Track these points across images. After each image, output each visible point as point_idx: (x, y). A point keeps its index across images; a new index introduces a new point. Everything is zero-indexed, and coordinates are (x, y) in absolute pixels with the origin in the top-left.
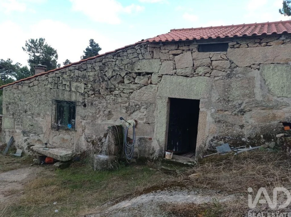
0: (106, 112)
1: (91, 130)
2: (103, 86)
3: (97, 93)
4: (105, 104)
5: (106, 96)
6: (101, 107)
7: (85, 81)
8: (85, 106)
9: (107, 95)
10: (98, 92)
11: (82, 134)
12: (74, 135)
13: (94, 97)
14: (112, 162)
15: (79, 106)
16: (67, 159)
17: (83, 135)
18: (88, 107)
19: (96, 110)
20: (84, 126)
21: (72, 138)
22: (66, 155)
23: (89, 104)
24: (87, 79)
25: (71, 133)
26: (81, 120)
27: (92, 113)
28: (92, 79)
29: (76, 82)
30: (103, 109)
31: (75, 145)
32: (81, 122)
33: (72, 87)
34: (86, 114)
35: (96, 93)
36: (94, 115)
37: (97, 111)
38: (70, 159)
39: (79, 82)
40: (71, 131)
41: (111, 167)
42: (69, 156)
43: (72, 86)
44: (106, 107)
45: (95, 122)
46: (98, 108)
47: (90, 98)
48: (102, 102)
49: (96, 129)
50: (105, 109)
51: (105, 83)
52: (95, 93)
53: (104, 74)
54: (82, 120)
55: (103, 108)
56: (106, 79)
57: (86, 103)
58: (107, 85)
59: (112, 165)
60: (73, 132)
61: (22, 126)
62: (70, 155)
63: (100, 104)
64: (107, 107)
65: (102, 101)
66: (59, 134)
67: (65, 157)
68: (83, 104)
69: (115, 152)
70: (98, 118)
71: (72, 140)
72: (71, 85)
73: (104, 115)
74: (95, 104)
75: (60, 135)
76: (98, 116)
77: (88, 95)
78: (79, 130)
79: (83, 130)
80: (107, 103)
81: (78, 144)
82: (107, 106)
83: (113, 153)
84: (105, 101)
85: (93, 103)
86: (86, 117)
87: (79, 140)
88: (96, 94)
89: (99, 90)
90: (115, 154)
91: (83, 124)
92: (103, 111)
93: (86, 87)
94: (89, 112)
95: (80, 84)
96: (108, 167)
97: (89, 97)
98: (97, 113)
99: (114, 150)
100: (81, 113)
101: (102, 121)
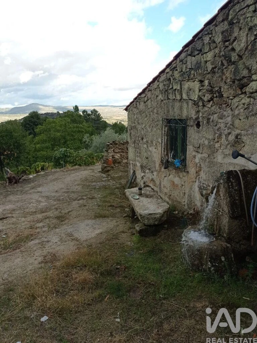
0: (231, 138)
1: (207, 174)
2: (227, 78)
3: (216, 97)
4: (229, 119)
5: (232, 99)
6: (222, 126)
7: (200, 74)
8: (198, 125)
9: (235, 97)
10: (219, 93)
11: (196, 179)
12: (185, 178)
13: (212, 106)
14: (211, 257)
15: (192, 126)
16: (151, 222)
17: (197, 181)
18: (202, 128)
19: (215, 133)
20: (198, 164)
21: (183, 183)
22: (150, 214)
23: (205, 122)
24: (203, 71)
25: (181, 175)
26: (194, 153)
27: (209, 139)
28: (210, 67)
29: (188, 80)
30: (226, 132)
31: (186, 196)
32: (195, 157)
33: (183, 92)
34: (200, 142)
35: (215, 95)
36: (212, 143)
37: (217, 135)
38: (156, 223)
39: (192, 79)
40: (182, 172)
41: (210, 268)
42: (155, 218)
43: (183, 89)
44: (231, 126)
45: (213, 158)
46: (218, 130)
47: (207, 109)
48: (224, 116)
49: (213, 173)
50: (229, 131)
51: (232, 68)
52: (213, 96)
53: (230, 47)
54: (196, 154)
55: (226, 129)
56: (234, 57)
57: (201, 119)
58: (234, 73)
59: (213, 266)
60: (185, 174)
61: (140, 158)
62: (158, 216)
63: (222, 119)
64: (233, 125)
65: (225, 113)
66: (169, 175)
67: (148, 218)
68: (196, 122)
69: (230, 233)
70: (217, 150)
71: (183, 187)
72: (181, 88)
73: (228, 144)
74: (212, 121)
75: (170, 177)
76: (217, 145)
77: (203, 103)
78: (192, 170)
79: (197, 172)
80: (233, 116)
81: (190, 196)
82: (233, 123)
83: (225, 235)
84: (229, 111)
85: (210, 119)
86: (201, 147)
87: (191, 189)
88: (215, 99)
89: (220, 88)
90: (229, 238)
91: (197, 160)
92: (226, 135)
93: (202, 88)
94: (204, 137)
95: (193, 83)
96: (202, 265)
97: (205, 108)
98: (216, 140)
99: (226, 228)
100: (194, 139)
101: (224, 157)
